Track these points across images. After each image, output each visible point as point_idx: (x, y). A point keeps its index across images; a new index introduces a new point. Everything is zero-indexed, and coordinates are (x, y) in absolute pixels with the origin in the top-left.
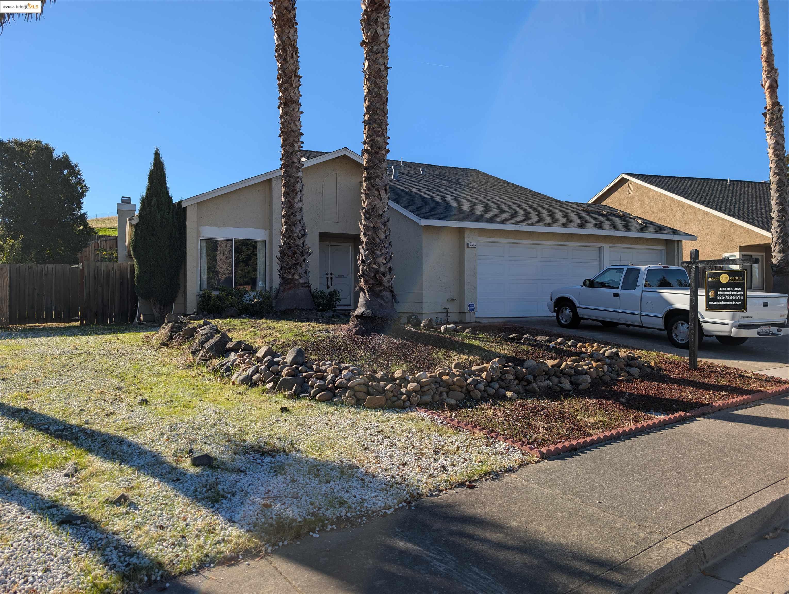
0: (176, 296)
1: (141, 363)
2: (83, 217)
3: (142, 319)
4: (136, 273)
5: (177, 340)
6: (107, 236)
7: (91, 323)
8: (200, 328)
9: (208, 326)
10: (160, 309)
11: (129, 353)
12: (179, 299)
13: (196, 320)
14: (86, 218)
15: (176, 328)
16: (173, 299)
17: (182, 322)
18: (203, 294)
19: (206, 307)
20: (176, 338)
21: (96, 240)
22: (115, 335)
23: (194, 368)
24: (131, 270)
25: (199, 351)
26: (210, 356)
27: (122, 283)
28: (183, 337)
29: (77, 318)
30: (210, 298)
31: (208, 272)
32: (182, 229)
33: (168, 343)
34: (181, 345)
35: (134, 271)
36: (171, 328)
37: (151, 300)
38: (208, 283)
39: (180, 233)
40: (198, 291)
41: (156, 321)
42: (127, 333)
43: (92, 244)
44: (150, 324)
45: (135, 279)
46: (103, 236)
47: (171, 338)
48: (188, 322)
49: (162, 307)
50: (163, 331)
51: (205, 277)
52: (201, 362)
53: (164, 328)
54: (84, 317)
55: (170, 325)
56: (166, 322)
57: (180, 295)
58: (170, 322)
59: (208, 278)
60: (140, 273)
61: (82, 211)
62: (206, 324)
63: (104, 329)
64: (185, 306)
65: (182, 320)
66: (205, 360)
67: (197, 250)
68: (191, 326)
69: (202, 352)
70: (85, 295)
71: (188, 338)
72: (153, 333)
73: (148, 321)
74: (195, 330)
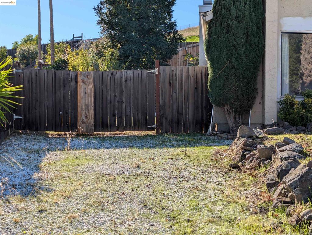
0: (253, 103)
1: (202, 195)
2: (172, 26)
3: (216, 129)
4: (209, 76)
5: (251, 162)
6: (194, 43)
7: (166, 132)
8: (279, 147)
9: (290, 146)
10: (235, 118)
11: (192, 177)
12: (256, 107)
13: (275, 134)
14: (175, 26)
15: (249, 145)
16: (250, 107)
17: (257, 137)
18: (284, 100)
19: (288, 117)
20: (249, 158)
21: (184, 47)
22: (184, 149)
23: (269, 213)
24: (205, 74)
25: (277, 183)
26: (292, 198)
27: (196, 88)
28: (258, 158)
29: (153, 126)
30: (292, 105)
31: (291, 75)
32: (261, 23)
33: (240, 164)
34: (255, 170)
35: (208, 75)
36: (244, 145)
37: (225, 108)
38: (291, 86)
39: (258, 28)
40: (279, 97)
41: (231, 131)
42: (197, 146)
43: (181, 51)
44: (224, 135)
45: (209, 84)
46: (190, 43)
47: (243, 157)
48: (265, 137)
49: (237, 116)
50: (234, 147)
51: (287, 80)
52: (279, 204)
53: (236, 144)
54: (160, 125)
55: (243, 140)
56: (238, 136)
57: (257, 101)
58: (243, 137)
59: (290, 81)
60: (213, 76)
61: (173, 20)
62: (287, 142)
63: (177, 140)
64: (263, 116)
65: (257, 134)
66: (285, 202)
67: (278, 47)
68: (268, 143)
69: (281, 186)
70: (161, 102)
71: (263, 160)
72: (226, 147)
73: (222, 132)
74: (272, 149)
